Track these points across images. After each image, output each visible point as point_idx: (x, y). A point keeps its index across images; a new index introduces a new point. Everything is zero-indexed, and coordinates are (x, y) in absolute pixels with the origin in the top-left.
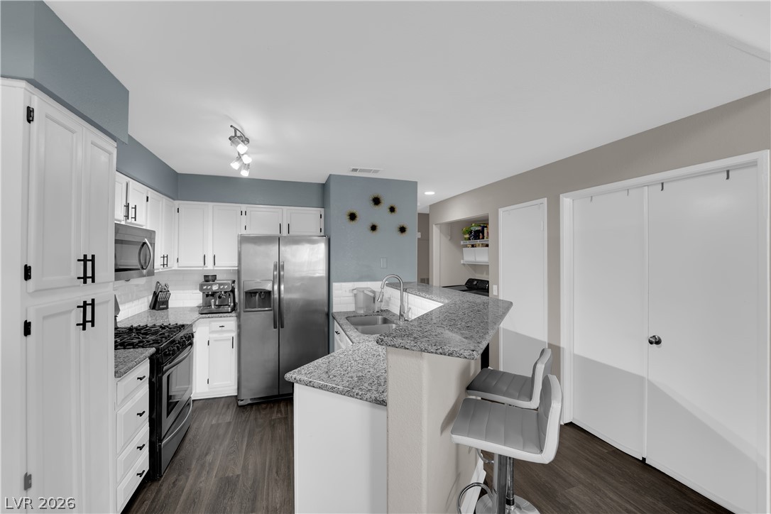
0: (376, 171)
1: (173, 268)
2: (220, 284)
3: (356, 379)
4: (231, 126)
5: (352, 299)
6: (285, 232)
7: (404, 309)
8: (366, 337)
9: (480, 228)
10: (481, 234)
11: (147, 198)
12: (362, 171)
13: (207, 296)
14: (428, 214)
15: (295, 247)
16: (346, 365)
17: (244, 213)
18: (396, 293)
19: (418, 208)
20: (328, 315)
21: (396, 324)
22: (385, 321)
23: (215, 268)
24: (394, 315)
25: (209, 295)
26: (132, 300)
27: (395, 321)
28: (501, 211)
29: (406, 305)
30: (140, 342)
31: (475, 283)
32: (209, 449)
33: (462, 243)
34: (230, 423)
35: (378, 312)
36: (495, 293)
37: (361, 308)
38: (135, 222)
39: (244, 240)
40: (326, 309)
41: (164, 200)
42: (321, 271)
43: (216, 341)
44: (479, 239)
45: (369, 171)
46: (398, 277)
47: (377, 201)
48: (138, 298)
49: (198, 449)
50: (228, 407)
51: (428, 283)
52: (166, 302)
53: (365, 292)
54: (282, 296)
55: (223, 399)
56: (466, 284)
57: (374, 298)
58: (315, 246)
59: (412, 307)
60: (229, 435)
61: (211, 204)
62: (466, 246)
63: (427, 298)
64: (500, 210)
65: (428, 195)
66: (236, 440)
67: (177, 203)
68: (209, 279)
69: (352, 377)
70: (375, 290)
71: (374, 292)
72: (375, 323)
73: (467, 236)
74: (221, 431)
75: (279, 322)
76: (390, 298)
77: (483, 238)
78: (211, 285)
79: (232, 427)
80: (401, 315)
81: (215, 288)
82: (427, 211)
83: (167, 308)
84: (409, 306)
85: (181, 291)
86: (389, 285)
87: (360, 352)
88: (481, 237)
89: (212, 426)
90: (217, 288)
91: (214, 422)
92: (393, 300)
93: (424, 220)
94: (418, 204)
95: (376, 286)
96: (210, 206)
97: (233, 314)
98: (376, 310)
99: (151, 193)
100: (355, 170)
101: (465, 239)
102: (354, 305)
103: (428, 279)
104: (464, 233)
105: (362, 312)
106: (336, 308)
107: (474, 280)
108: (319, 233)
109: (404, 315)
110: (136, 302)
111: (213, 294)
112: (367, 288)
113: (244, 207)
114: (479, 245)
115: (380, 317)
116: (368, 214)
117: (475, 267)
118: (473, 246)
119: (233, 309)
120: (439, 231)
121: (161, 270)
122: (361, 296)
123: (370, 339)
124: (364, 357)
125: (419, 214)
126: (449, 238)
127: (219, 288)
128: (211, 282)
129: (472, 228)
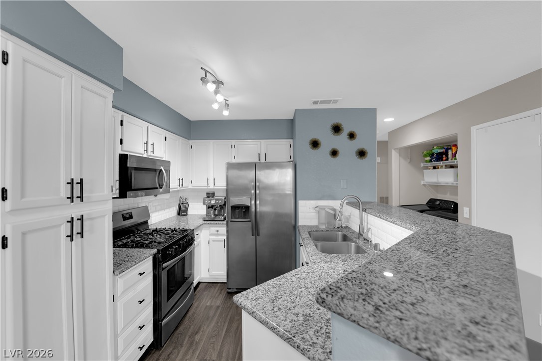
0: (335, 102)
1: (189, 188)
2: (216, 200)
3: (301, 318)
4: (201, 68)
5: (315, 215)
6: (263, 160)
7: (363, 229)
8: (322, 256)
9: (442, 150)
10: (444, 156)
11: (166, 138)
12: (323, 102)
13: (209, 208)
14: (386, 142)
15: (267, 171)
16: (295, 293)
17: (233, 147)
18: (356, 212)
19: (378, 136)
20: (295, 227)
21: (355, 243)
22: (345, 238)
23: (215, 188)
24: (353, 232)
25: (210, 207)
26: (164, 209)
27: (354, 239)
28: (474, 129)
29: (365, 224)
30: (151, 242)
31: (438, 203)
32: (199, 328)
33: (422, 165)
34: (218, 307)
35: (338, 228)
36: (466, 215)
37: (322, 224)
38: (153, 155)
39: (230, 166)
40: (293, 223)
41: (181, 140)
42: (289, 189)
43: (213, 241)
44: (442, 160)
45: (329, 102)
46: (357, 198)
47: (337, 129)
48: (169, 207)
49: (192, 327)
50: (220, 293)
51: (387, 203)
52: (186, 211)
53: (327, 210)
54: (258, 210)
55: (219, 285)
56: (427, 203)
57: (335, 216)
58: (284, 170)
59: (372, 228)
60: (215, 319)
61: (212, 141)
62: (427, 168)
63: (389, 221)
64: (472, 128)
65: (387, 121)
66: (219, 324)
67: (191, 141)
68: (210, 195)
69: (297, 315)
70: (336, 208)
71: (334, 210)
72: (334, 240)
73: (428, 158)
74: (211, 313)
75: (256, 231)
76: (350, 216)
77: (447, 159)
78: (211, 200)
79: (219, 310)
80: (360, 234)
81: (213, 202)
82: (386, 138)
83: (187, 215)
84: (369, 226)
85: (196, 203)
86: (347, 203)
87: (314, 276)
88: (444, 159)
89: (207, 306)
90: (214, 202)
91: (208, 304)
92: (352, 217)
93: (384, 147)
94: (378, 132)
95: (336, 204)
96: (211, 143)
97: (225, 222)
98: (337, 226)
99: (168, 134)
100: (316, 102)
101: (426, 161)
102: (317, 220)
103: (387, 198)
104: (425, 156)
105: (323, 227)
106: (301, 222)
107: (436, 200)
108: (289, 160)
109: (364, 234)
110: (167, 211)
111: (212, 207)
112: (329, 206)
113: (233, 142)
114: (442, 167)
115: (340, 233)
116: (329, 141)
117: (436, 187)
118: (434, 168)
119: (225, 219)
120: (398, 155)
121: (178, 189)
122: (323, 213)
123: (327, 260)
124: (317, 284)
125: (378, 141)
126: (409, 160)
127: (216, 202)
128: (211, 198)
129: (434, 151)
